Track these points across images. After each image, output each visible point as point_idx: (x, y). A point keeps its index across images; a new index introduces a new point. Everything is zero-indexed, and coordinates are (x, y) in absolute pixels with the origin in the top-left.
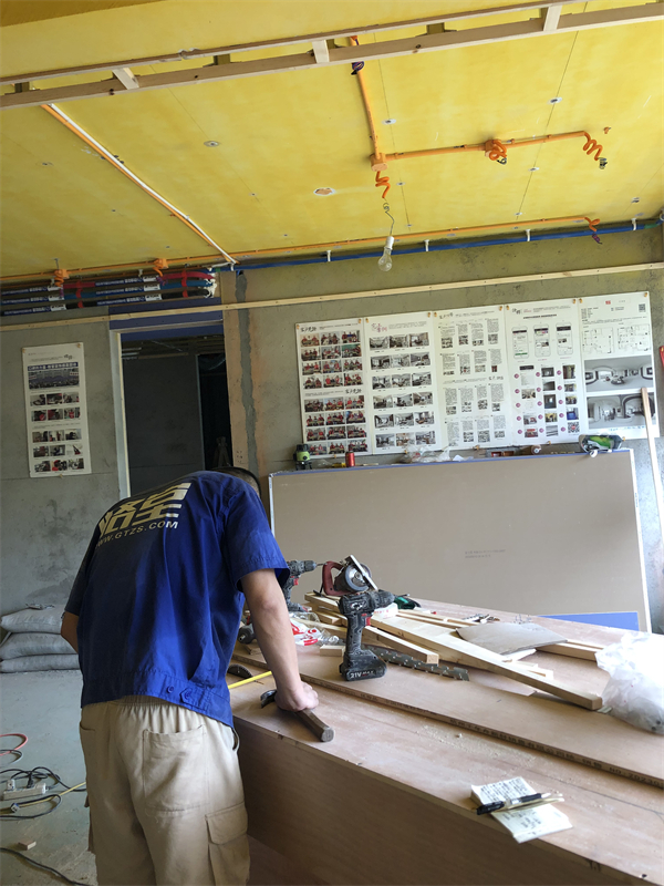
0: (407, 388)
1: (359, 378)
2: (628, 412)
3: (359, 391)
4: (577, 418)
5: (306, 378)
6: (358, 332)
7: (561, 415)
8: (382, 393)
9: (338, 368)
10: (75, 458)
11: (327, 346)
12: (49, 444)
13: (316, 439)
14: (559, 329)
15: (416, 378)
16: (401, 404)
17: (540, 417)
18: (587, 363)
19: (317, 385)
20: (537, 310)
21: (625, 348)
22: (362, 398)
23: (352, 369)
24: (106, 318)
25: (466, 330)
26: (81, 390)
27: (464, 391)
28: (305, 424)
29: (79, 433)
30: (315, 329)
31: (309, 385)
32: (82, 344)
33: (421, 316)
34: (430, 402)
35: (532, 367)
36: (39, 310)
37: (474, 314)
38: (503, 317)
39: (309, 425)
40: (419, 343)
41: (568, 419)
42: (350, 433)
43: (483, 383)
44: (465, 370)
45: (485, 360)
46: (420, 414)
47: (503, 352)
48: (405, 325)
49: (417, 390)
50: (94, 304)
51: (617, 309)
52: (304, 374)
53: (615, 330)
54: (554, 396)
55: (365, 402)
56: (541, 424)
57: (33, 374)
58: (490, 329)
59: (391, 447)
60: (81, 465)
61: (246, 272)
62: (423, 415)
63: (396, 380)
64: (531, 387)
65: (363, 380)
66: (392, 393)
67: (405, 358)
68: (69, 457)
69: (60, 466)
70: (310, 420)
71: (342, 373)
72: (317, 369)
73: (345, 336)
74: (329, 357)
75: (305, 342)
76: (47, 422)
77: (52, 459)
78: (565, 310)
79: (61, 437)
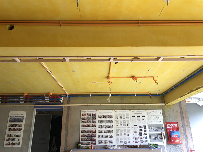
0: (107, 128)
1: (95, 125)
2: (159, 138)
3: (95, 128)
4: (147, 139)
5: (82, 124)
6: (96, 113)
7: (143, 138)
8: (101, 129)
9: (90, 122)
10: (17, 142)
11: (88, 116)
12: (11, 138)
13: (83, 141)
14: (142, 117)
15: (109, 126)
16: (105, 132)
17: (138, 138)
18: (149, 125)
19: (85, 126)
20: (137, 112)
21: (157, 122)
22: (96, 130)
23: (94, 122)
24: (34, 105)
25: (121, 115)
26: (23, 124)
27: (121, 130)
28: (81, 136)
29: (20, 135)
30: (85, 112)
31: (83, 126)
32: (26, 111)
33: (111, 111)
34: (112, 132)
35: (136, 125)
36: (17, 102)
37: (123, 111)
38: (130, 113)
39: (82, 137)
40: (110, 117)
41: (145, 139)
42: (92, 139)
43: (125, 128)
44: (121, 125)
45: (126, 123)
46: (110, 135)
47: (130, 121)
48: (107, 113)
49: (109, 129)
50: (31, 102)
51: (155, 113)
52: (82, 123)
53: (155, 118)
54: (142, 133)
55: (96, 131)
56: (139, 140)
57: (11, 118)
58: (127, 115)
59: (102, 144)
60: (19, 144)
61: (70, 97)
62: (111, 136)
63: (104, 126)
64: (136, 130)
65: (96, 126)
66: (103, 129)
67: (107, 121)
68: (16, 142)
69: (13, 144)
70: (82, 135)
71: (91, 123)
72: (85, 122)
73: (93, 114)
74: (88, 119)
75: (83, 115)
76: (12, 132)
77: (11, 142)
78: (144, 112)
79: (15, 136)
